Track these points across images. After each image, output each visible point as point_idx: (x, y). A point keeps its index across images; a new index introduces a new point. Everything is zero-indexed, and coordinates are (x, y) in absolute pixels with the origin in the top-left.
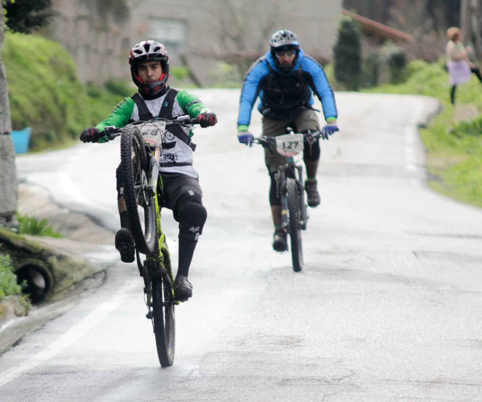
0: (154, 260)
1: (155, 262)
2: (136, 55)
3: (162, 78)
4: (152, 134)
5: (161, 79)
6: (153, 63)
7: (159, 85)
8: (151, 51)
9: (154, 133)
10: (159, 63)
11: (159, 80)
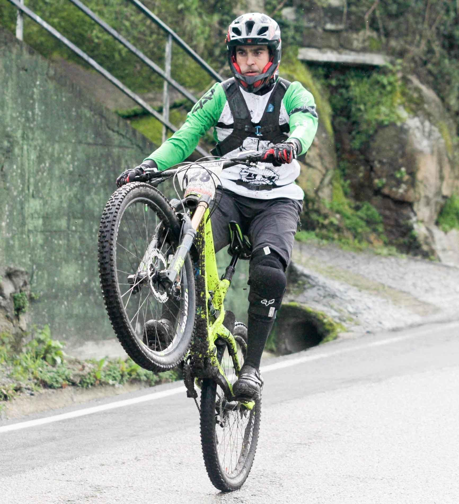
0: (200, 356)
1: (201, 359)
2: (233, 37)
3: (267, 68)
4: (201, 179)
5: (265, 71)
6: (255, 47)
7: (261, 80)
8: (254, 35)
9: (205, 178)
10: (266, 48)
11: (263, 72)
